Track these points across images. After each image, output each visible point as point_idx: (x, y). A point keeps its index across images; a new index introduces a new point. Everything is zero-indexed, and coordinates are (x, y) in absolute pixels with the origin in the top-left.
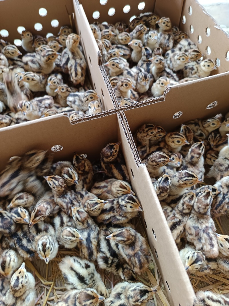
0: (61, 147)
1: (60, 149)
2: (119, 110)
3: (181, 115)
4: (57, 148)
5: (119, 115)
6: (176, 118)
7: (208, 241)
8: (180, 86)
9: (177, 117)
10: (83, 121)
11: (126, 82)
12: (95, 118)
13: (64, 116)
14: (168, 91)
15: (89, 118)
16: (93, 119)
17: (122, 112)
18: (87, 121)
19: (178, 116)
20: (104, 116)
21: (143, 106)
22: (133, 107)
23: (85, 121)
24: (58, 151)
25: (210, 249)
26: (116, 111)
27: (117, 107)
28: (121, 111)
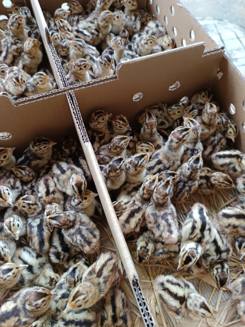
0: (10, 135)
1: (8, 137)
2: (68, 90)
3: (141, 97)
4: (5, 136)
5: (68, 95)
6: (136, 101)
7: (167, 228)
8: (133, 62)
9: (138, 100)
10: (28, 103)
11: (84, 64)
12: (41, 99)
13: (3, 96)
14: (120, 68)
15: (34, 99)
16: (39, 100)
17: (72, 92)
18: (32, 102)
19: (139, 98)
20: (51, 97)
21: (94, 85)
22: (84, 86)
23: (30, 102)
24: (7, 139)
25: (169, 236)
26: (65, 91)
27: (66, 87)
28: (70, 91)
